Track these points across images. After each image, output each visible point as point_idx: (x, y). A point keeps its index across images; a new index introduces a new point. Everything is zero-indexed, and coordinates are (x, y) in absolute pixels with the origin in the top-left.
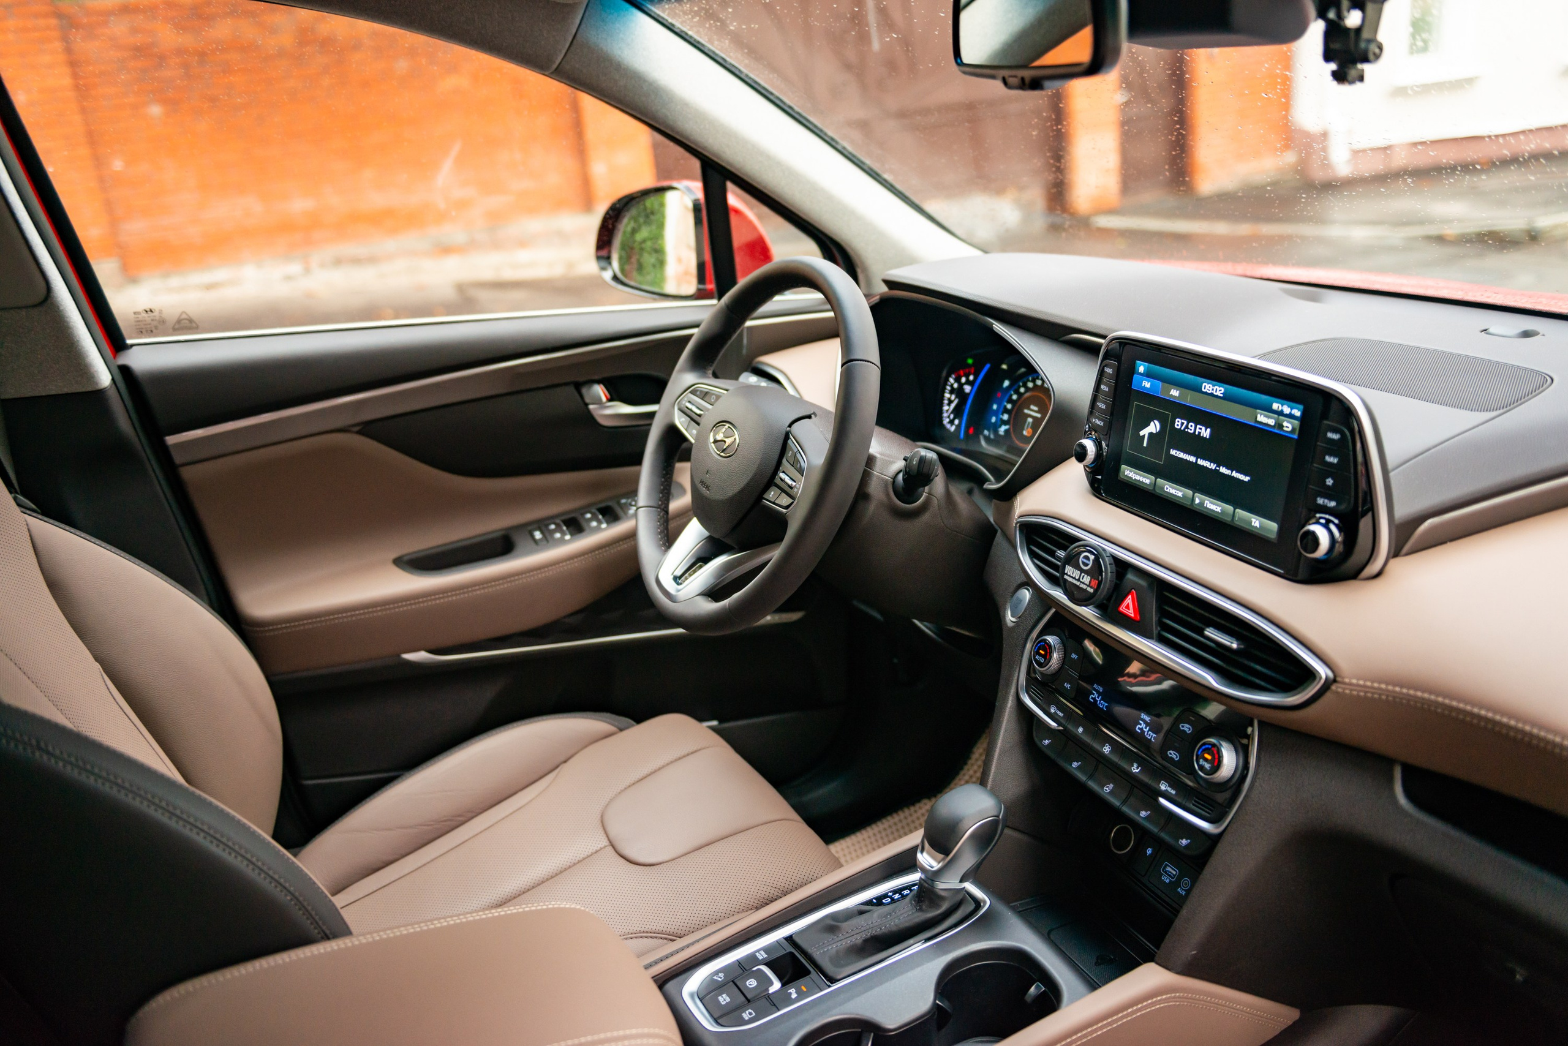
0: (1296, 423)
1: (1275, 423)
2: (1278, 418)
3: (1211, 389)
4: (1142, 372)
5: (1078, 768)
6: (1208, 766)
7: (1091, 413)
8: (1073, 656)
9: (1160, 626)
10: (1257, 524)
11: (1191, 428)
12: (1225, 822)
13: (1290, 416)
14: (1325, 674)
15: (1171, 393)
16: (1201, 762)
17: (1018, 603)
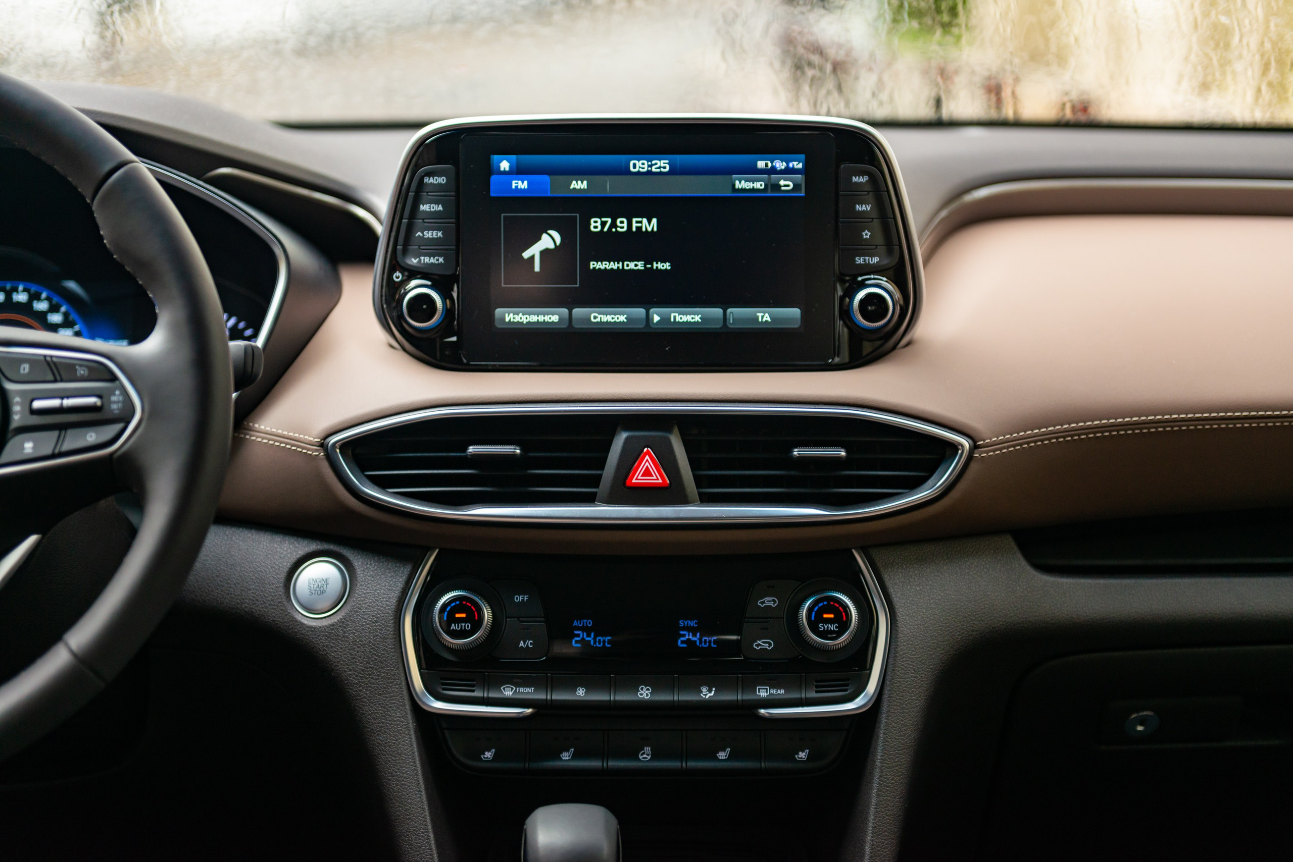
0: (799, 178)
1: (766, 185)
2: (770, 179)
3: (646, 166)
4: (507, 169)
5: (575, 757)
6: (833, 627)
7: (405, 252)
8: (519, 598)
9: (699, 481)
10: (767, 318)
11: (622, 225)
12: (872, 686)
13: (788, 171)
14: (966, 443)
15: (572, 187)
16: (821, 627)
17: (319, 588)
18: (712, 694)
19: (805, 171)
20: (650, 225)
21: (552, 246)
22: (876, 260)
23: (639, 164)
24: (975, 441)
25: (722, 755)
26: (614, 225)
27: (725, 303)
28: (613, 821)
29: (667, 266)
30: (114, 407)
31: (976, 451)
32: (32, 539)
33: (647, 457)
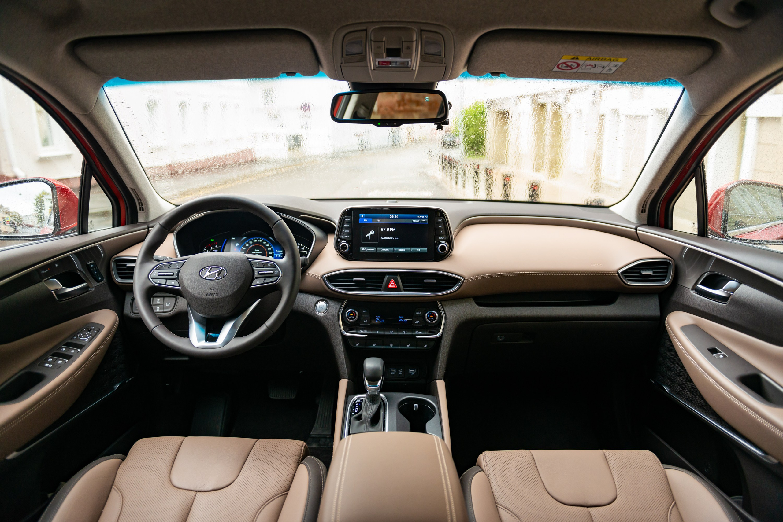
0: (427, 220)
1: (419, 221)
4: (363, 217)
5: (376, 345)
6: (432, 319)
7: (341, 235)
8: (364, 311)
9: (404, 287)
10: (419, 250)
11: (388, 229)
12: (441, 332)
13: (424, 218)
14: (462, 279)
15: (377, 221)
16: (430, 319)
17: (322, 308)
18: (406, 333)
19: (428, 218)
20: (394, 230)
21: (372, 234)
22: (444, 238)
23: (392, 216)
24: (464, 278)
25: (408, 346)
26: (386, 229)
27: (410, 247)
28: (383, 361)
29: (398, 238)
30: (276, 273)
31: (464, 281)
32: (259, 300)
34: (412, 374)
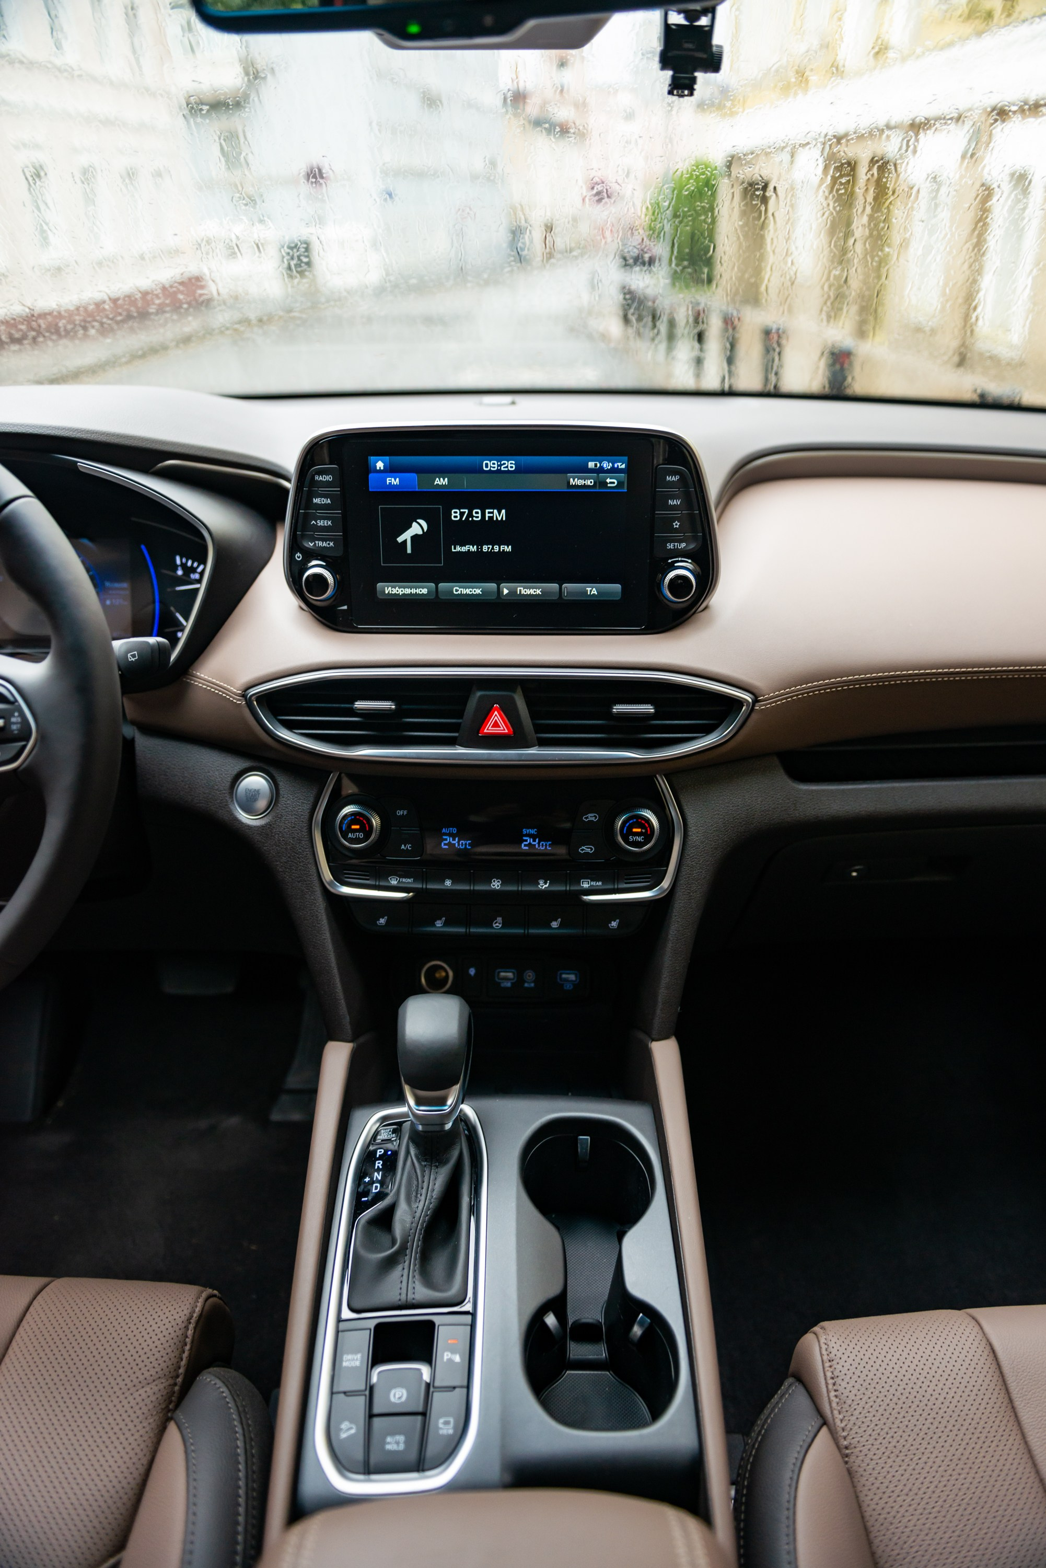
0: (622, 476)
1: (595, 483)
2: (598, 476)
3: (496, 466)
4: (382, 468)
5: (446, 924)
6: (640, 839)
7: (304, 537)
8: (400, 813)
9: (538, 729)
10: (594, 592)
11: (477, 515)
12: (666, 884)
13: (614, 471)
14: (748, 697)
15: (436, 483)
16: (631, 838)
17: (253, 795)
18: (547, 886)
19: (628, 470)
20: (500, 515)
21: (420, 532)
23: (490, 464)
24: (756, 697)
25: (555, 924)
26: (470, 515)
27: (561, 580)
28: (467, 1009)
29: (513, 548)
30: (14, 727)
31: (757, 704)
33: (496, 713)
34: (568, 987)
